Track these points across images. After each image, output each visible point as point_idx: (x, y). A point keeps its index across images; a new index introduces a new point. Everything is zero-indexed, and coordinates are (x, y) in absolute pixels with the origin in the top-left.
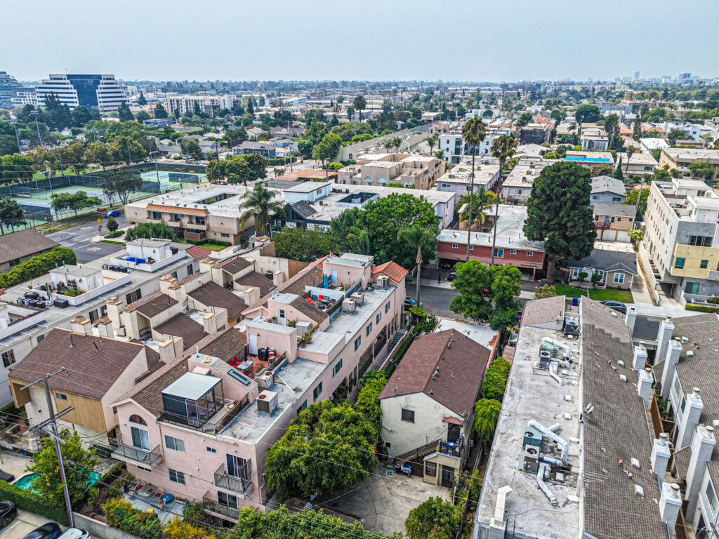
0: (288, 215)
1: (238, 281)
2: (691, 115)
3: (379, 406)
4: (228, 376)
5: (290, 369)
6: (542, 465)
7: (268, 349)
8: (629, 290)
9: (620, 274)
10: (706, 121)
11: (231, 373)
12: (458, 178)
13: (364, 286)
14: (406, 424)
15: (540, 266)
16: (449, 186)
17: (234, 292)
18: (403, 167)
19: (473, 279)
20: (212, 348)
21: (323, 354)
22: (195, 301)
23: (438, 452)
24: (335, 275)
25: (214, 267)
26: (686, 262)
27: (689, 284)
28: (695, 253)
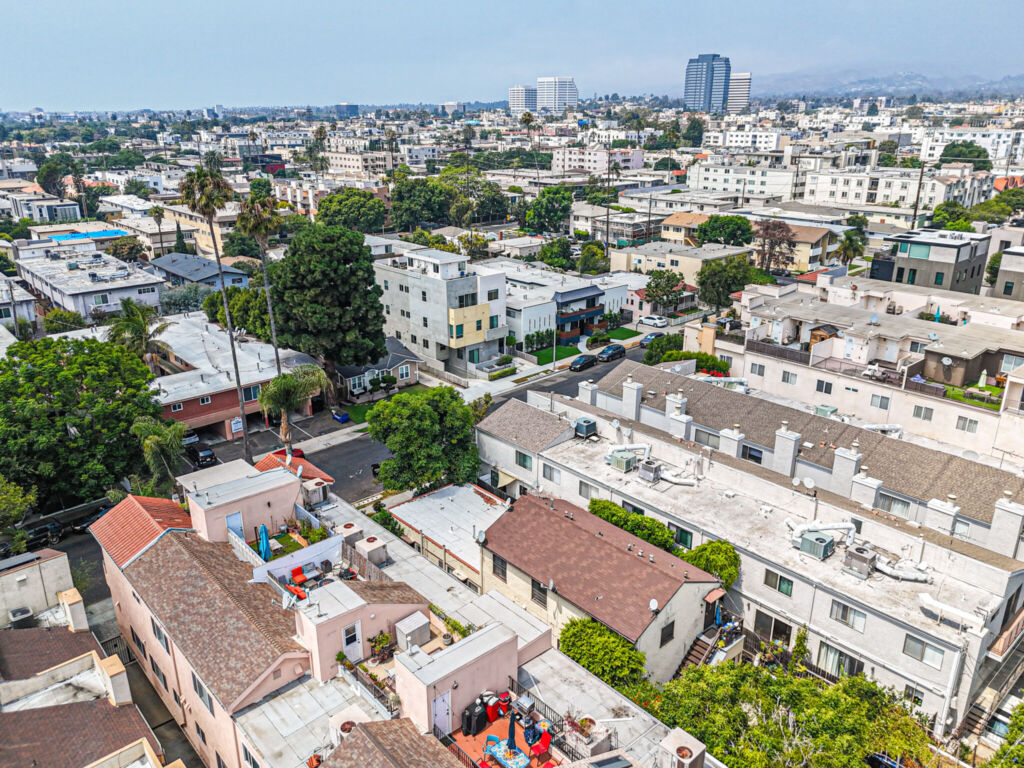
7: (482, 699)
8: (418, 383)
9: (404, 367)
14: (665, 649)
21: (544, 636)
23: (725, 649)
24: (237, 523)
26: (465, 327)
27: (471, 353)
28: (470, 315)
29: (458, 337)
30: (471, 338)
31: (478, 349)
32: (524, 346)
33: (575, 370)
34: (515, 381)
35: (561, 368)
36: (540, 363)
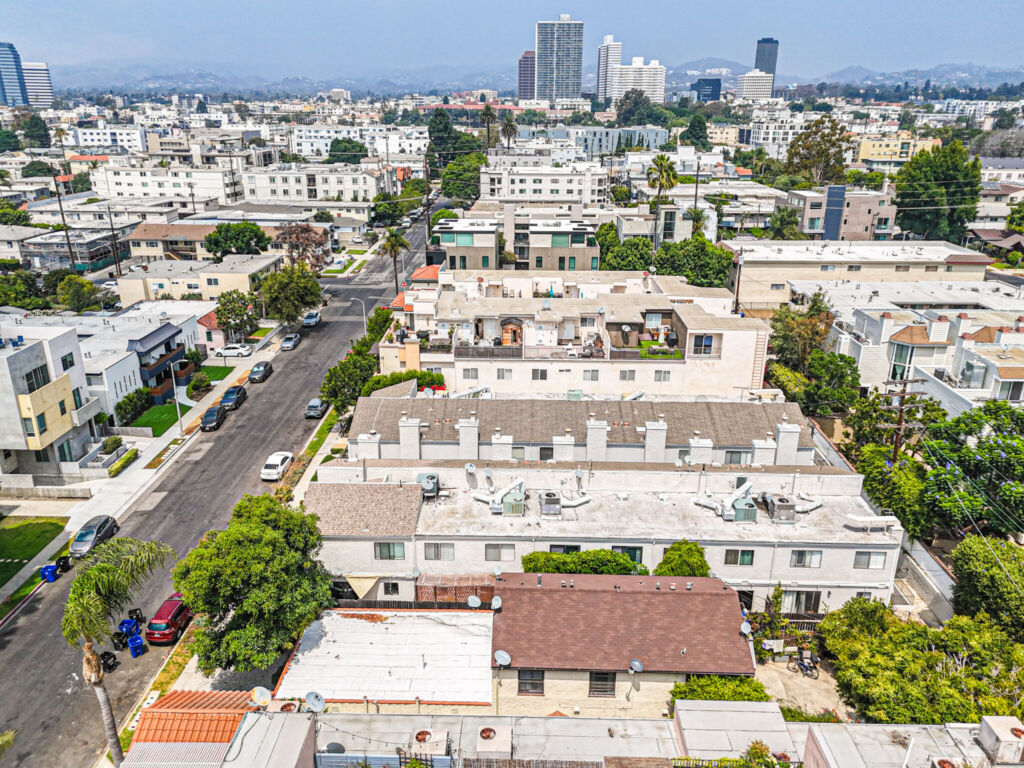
26: (46, 417)
27: (61, 448)
28: (49, 396)
29: (40, 433)
30: (58, 428)
31: (68, 441)
32: (116, 419)
33: (213, 430)
34: (149, 466)
35: (188, 433)
36: (157, 434)
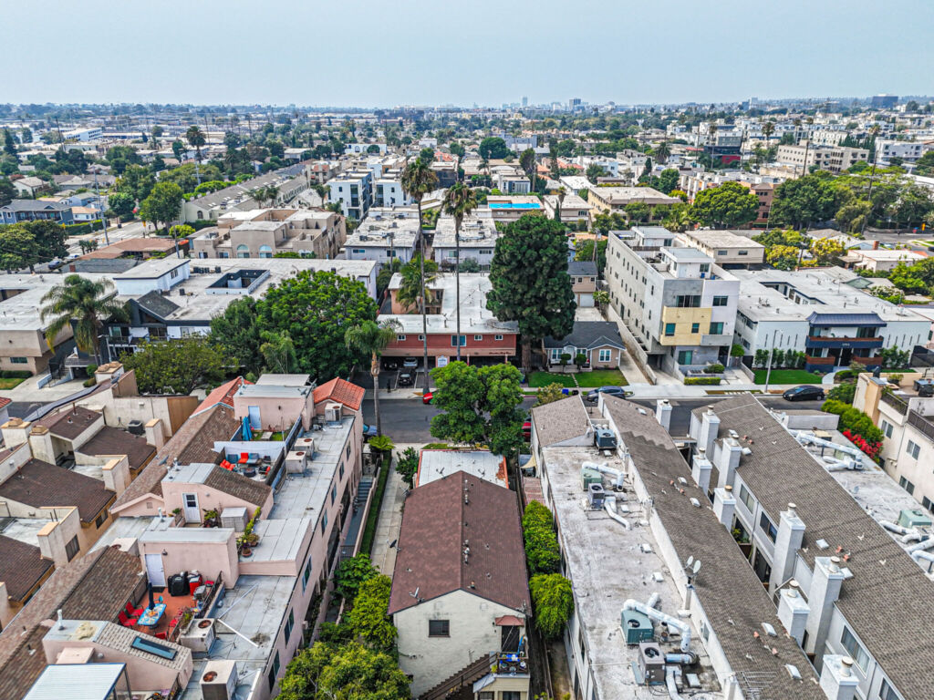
0: (132, 318)
1: (82, 449)
2: (602, 148)
3: (393, 625)
4: (134, 652)
5: (234, 601)
6: (670, 669)
7: (186, 574)
8: (617, 369)
9: (605, 351)
10: (618, 153)
11: (138, 644)
12: (372, 239)
13: (307, 424)
14: (437, 641)
15: (513, 352)
16: (363, 251)
17: (78, 470)
18: (291, 227)
19: (463, 390)
20: (80, 598)
21: (287, 562)
22: (10, 502)
23: (495, 675)
24: (256, 413)
25: (34, 434)
26: (677, 327)
27: (682, 354)
28: (685, 317)
29: (667, 335)
30: (683, 338)
31: (692, 352)
32: (754, 360)
33: (787, 398)
34: (708, 392)
35: (774, 393)
36: (756, 382)
